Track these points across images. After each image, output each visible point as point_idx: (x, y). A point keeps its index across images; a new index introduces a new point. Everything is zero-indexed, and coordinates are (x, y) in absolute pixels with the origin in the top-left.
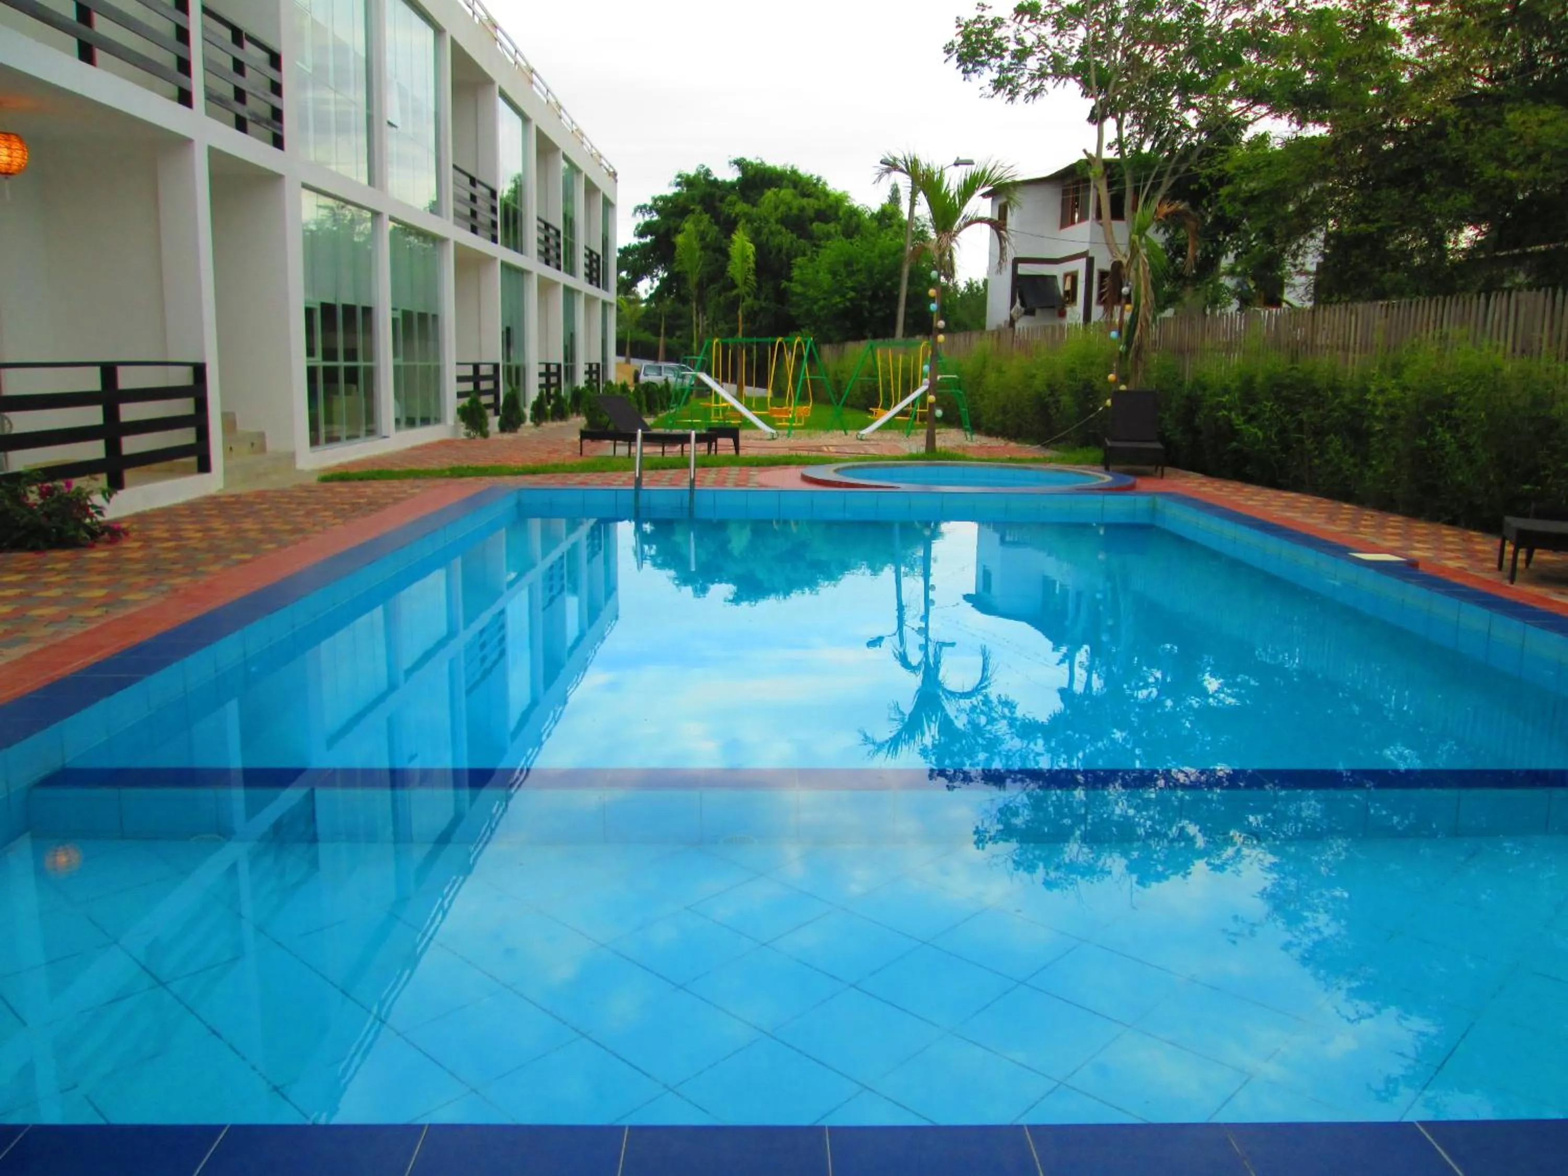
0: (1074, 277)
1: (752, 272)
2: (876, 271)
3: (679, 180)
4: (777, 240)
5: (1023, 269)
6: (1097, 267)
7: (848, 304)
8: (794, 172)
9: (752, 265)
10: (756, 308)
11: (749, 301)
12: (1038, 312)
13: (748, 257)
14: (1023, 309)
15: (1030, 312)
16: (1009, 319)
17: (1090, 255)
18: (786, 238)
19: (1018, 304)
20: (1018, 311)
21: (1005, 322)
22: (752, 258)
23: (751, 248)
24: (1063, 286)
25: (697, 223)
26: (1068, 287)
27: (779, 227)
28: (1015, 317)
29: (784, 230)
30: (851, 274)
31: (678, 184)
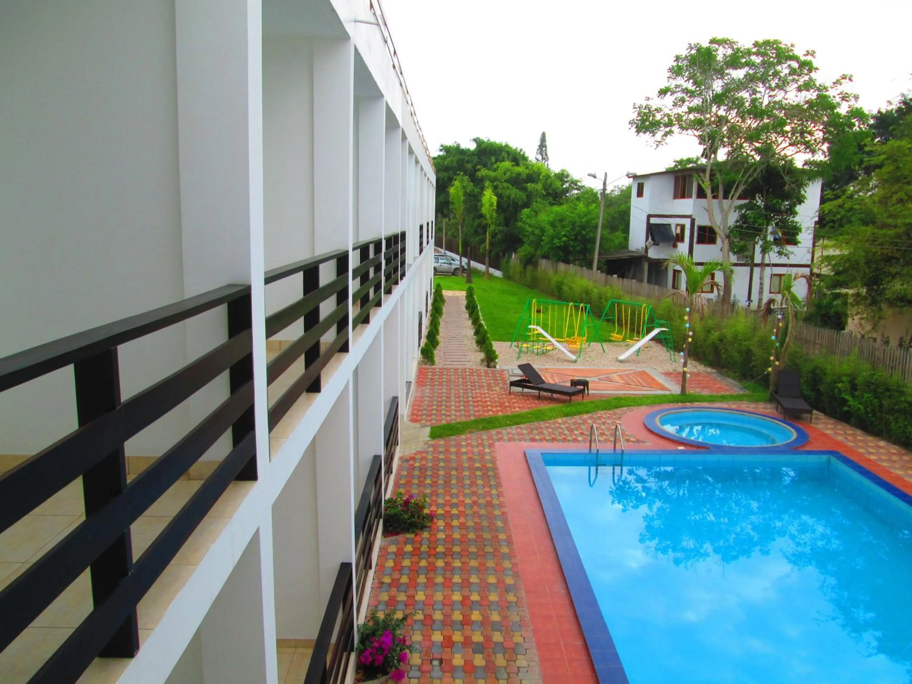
0: (683, 227)
1: (494, 211)
2: (576, 225)
3: (441, 148)
4: (508, 192)
5: (653, 221)
6: (696, 224)
7: (562, 244)
8: (507, 146)
9: (495, 207)
10: (496, 231)
11: (493, 227)
12: (660, 244)
13: (493, 203)
14: (653, 242)
15: (656, 244)
16: (644, 247)
17: (693, 217)
18: (514, 193)
19: (650, 239)
20: (650, 243)
21: (642, 248)
22: (495, 204)
23: (495, 199)
24: (675, 231)
25: (462, 181)
26: (679, 231)
27: (508, 185)
28: (648, 246)
29: (510, 187)
30: (563, 227)
31: (441, 150)
